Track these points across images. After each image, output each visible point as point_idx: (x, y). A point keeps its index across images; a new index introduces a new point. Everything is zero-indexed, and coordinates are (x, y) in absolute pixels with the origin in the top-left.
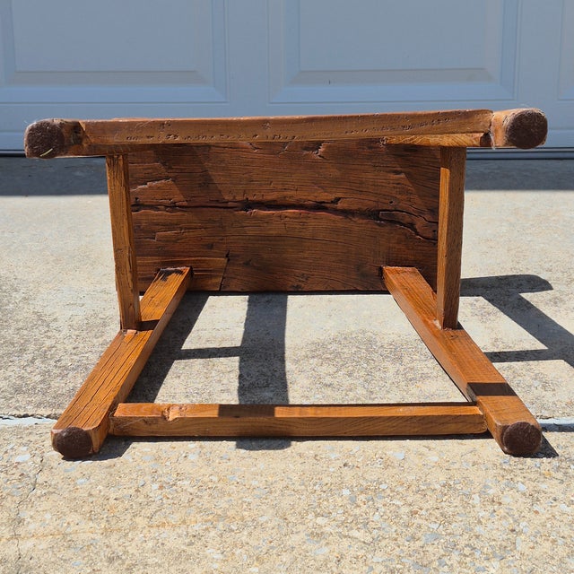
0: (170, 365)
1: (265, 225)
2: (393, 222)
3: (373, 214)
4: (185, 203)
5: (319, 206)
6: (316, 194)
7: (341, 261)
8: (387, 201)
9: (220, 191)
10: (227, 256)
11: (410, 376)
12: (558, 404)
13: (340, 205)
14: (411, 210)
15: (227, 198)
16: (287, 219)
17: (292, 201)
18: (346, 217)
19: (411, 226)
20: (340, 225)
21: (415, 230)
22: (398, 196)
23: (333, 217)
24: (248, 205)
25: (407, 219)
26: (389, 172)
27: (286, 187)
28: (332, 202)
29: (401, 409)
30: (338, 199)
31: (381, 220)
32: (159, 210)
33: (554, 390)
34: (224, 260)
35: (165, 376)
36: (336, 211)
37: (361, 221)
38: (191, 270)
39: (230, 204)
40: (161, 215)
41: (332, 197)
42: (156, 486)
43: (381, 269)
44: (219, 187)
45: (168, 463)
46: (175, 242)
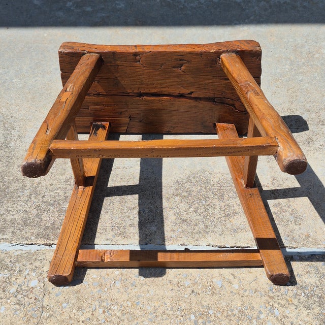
0: (102, 202)
1: (151, 104)
2: (223, 103)
3: (211, 100)
4: (105, 93)
5: (181, 96)
6: (179, 90)
7: (193, 121)
8: (220, 94)
9: (125, 88)
10: (129, 118)
11: (227, 212)
12: (301, 236)
13: (193, 95)
14: (233, 98)
15: (129, 91)
16: (163, 102)
17: (166, 93)
18: (196, 101)
19: (233, 105)
20: (193, 105)
21: (235, 107)
22: (226, 91)
23: (188, 101)
24: (141, 95)
25: (231, 102)
26: (222, 79)
27: (163, 86)
28: (189, 94)
29: (221, 255)
30: (192, 93)
31: (216, 102)
32: (90, 96)
33: (300, 224)
34: (128, 120)
35: (100, 212)
36: (191, 98)
37: (204, 103)
38: (110, 124)
39: (130, 94)
40: (92, 98)
41: (189, 92)
42: (101, 310)
43: (215, 124)
44: (124, 86)
45: (106, 290)
46: (100, 111)
